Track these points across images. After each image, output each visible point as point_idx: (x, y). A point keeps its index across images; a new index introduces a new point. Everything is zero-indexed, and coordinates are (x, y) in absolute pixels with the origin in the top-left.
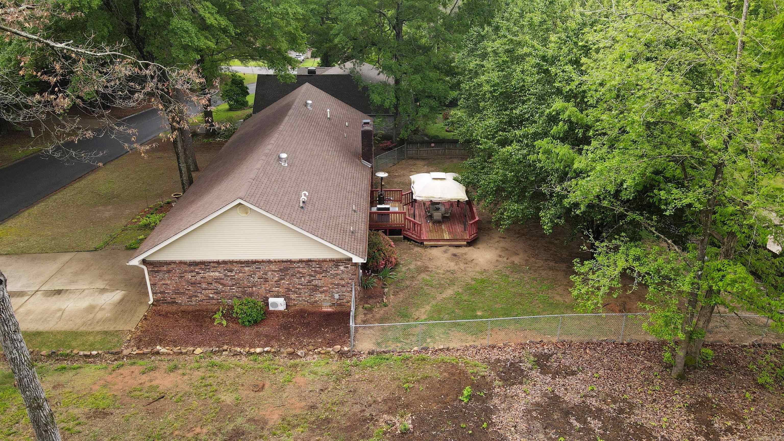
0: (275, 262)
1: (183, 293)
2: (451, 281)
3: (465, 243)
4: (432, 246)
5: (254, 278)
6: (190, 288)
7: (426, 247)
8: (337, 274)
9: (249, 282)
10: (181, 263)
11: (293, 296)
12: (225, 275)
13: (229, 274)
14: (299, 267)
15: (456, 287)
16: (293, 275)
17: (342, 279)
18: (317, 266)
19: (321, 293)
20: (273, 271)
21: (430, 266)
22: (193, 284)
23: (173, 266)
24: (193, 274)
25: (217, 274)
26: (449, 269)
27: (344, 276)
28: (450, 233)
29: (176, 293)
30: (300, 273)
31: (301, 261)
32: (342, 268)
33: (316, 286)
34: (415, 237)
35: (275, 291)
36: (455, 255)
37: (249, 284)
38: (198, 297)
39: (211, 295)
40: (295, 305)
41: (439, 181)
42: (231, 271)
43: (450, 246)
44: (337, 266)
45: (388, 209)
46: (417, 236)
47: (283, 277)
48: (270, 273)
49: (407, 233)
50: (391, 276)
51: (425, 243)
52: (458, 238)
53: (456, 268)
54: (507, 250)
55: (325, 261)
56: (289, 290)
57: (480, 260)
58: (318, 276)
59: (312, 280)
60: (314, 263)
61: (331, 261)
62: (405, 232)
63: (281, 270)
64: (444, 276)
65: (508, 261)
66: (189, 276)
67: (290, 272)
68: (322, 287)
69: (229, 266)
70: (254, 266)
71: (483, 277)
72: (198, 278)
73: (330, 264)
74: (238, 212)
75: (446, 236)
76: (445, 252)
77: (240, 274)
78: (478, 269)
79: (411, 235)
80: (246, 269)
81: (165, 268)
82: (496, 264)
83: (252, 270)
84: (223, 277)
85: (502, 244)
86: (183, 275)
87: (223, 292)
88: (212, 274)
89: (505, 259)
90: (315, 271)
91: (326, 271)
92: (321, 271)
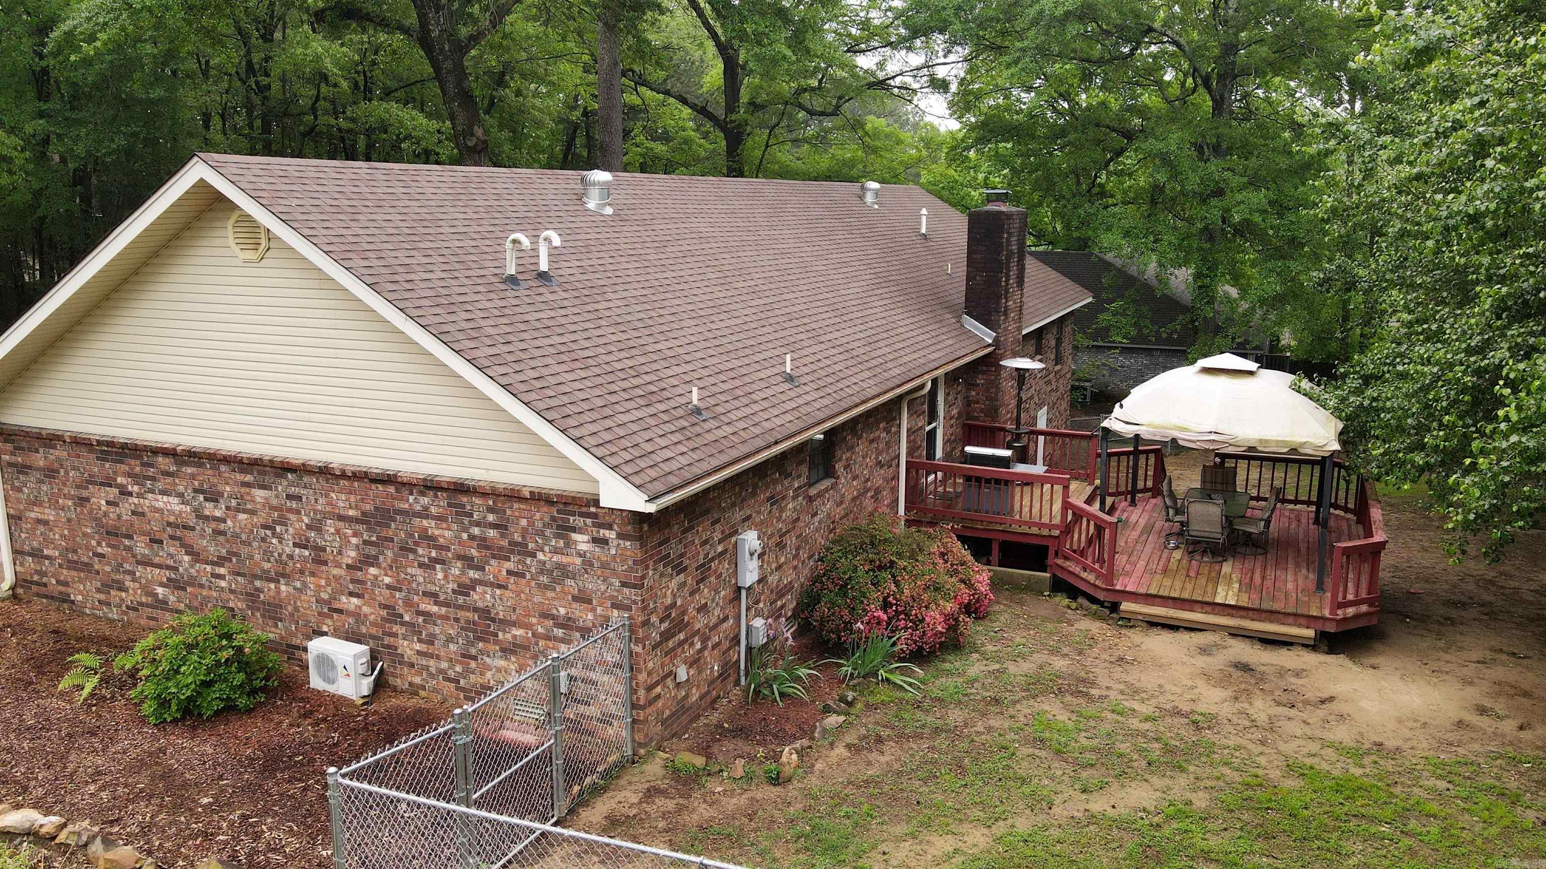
0: (343, 475)
1: (87, 567)
2: (1169, 750)
3: (1310, 633)
4: (1154, 624)
5: (281, 539)
6: (104, 549)
7: (1129, 622)
8: (564, 572)
9: (267, 554)
10: (80, 443)
11: (408, 648)
12: (200, 516)
13: (209, 509)
14: (424, 514)
15: (1182, 780)
16: (405, 549)
17: (582, 598)
18: (491, 518)
19: (508, 650)
20: (341, 518)
21: (1103, 681)
22: (112, 534)
23: (60, 452)
24: (113, 492)
25: (173, 504)
26: (1185, 707)
27: (593, 584)
28: (1247, 586)
29: (73, 565)
30: (429, 540)
31: (430, 486)
32: (582, 541)
33: (485, 613)
34: (1091, 578)
35: (349, 613)
36: (1245, 668)
37: (266, 566)
38: (126, 590)
39: (160, 590)
40: (414, 690)
41: (1223, 380)
42: (213, 497)
43: (1236, 634)
44: (565, 530)
45: (1004, 462)
46: (1099, 575)
47: (373, 551)
48: (330, 526)
49: (1068, 564)
50: (897, 679)
51: (1125, 606)
52: (1277, 606)
53: (1226, 710)
54: (1527, 694)
55: (513, 495)
56: (395, 617)
57: (1364, 704)
58: (496, 569)
59: (475, 583)
60: (477, 501)
61: (540, 498)
62: (1059, 561)
63: (364, 519)
64: (1147, 726)
65: (1525, 735)
66: (100, 498)
67: (397, 531)
68: (506, 623)
69: (207, 474)
70: (282, 486)
71: (1358, 772)
72: (125, 508)
73: (541, 515)
74: (231, 241)
75: (1226, 595)
76: (1204, 651)
77: (242, 516)
78: (1342, 734)
79: (1077, 570)
80: (260, 495)
81: (39, 459)
82: (1452, 737)
83: (274, 502)
84: (192, 521)
85: (1502, 672)
86: (85, 493)
87: (193, 582)
88: (162, 501)
89: (1509, 727)
90: (483, 543)
91: (521, 549)
92: (505, 543)
